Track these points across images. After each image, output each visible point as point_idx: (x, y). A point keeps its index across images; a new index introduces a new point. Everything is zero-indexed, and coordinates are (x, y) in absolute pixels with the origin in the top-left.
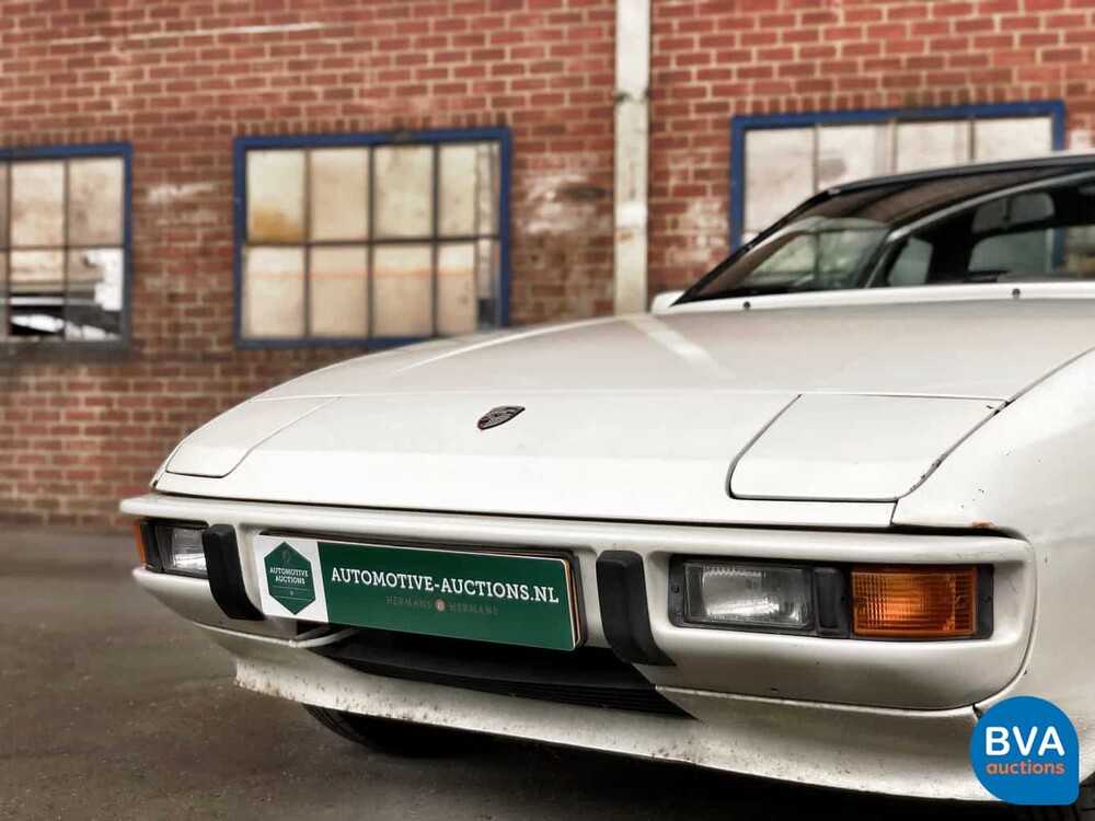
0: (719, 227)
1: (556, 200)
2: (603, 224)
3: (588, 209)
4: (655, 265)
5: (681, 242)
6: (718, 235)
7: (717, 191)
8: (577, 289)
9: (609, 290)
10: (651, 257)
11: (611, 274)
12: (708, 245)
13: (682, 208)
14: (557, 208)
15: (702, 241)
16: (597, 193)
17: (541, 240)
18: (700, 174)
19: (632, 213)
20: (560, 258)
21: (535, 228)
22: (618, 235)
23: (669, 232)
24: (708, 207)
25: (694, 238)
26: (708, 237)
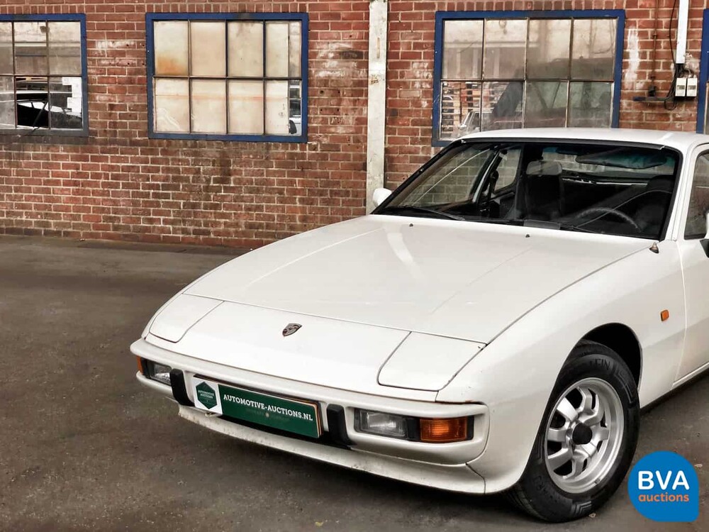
0: (427, 77)
1: (334, 58)
2: (362, 73)
3: (353, 64)
4: (390, 98)
5: (405, 85)
6: (426, 82)
7: (427, 56)
8: (346, 111)
9: (365, 112)
10: (388, 93)
11: (366, 102)
12: (421, 87)
13: (407, 65)
14: (335, 63)
15: (417, 85)
16: (359, 55)
17: (325, 82)
18: (417, 46)
19: (377, 68)
20: (336, 92)
21: (322, 74)
22: (370, 80)
23: (399, 80)
24: (422, 65)
25: (414, 83)
26: (421, 82)
